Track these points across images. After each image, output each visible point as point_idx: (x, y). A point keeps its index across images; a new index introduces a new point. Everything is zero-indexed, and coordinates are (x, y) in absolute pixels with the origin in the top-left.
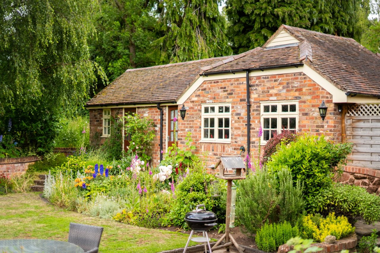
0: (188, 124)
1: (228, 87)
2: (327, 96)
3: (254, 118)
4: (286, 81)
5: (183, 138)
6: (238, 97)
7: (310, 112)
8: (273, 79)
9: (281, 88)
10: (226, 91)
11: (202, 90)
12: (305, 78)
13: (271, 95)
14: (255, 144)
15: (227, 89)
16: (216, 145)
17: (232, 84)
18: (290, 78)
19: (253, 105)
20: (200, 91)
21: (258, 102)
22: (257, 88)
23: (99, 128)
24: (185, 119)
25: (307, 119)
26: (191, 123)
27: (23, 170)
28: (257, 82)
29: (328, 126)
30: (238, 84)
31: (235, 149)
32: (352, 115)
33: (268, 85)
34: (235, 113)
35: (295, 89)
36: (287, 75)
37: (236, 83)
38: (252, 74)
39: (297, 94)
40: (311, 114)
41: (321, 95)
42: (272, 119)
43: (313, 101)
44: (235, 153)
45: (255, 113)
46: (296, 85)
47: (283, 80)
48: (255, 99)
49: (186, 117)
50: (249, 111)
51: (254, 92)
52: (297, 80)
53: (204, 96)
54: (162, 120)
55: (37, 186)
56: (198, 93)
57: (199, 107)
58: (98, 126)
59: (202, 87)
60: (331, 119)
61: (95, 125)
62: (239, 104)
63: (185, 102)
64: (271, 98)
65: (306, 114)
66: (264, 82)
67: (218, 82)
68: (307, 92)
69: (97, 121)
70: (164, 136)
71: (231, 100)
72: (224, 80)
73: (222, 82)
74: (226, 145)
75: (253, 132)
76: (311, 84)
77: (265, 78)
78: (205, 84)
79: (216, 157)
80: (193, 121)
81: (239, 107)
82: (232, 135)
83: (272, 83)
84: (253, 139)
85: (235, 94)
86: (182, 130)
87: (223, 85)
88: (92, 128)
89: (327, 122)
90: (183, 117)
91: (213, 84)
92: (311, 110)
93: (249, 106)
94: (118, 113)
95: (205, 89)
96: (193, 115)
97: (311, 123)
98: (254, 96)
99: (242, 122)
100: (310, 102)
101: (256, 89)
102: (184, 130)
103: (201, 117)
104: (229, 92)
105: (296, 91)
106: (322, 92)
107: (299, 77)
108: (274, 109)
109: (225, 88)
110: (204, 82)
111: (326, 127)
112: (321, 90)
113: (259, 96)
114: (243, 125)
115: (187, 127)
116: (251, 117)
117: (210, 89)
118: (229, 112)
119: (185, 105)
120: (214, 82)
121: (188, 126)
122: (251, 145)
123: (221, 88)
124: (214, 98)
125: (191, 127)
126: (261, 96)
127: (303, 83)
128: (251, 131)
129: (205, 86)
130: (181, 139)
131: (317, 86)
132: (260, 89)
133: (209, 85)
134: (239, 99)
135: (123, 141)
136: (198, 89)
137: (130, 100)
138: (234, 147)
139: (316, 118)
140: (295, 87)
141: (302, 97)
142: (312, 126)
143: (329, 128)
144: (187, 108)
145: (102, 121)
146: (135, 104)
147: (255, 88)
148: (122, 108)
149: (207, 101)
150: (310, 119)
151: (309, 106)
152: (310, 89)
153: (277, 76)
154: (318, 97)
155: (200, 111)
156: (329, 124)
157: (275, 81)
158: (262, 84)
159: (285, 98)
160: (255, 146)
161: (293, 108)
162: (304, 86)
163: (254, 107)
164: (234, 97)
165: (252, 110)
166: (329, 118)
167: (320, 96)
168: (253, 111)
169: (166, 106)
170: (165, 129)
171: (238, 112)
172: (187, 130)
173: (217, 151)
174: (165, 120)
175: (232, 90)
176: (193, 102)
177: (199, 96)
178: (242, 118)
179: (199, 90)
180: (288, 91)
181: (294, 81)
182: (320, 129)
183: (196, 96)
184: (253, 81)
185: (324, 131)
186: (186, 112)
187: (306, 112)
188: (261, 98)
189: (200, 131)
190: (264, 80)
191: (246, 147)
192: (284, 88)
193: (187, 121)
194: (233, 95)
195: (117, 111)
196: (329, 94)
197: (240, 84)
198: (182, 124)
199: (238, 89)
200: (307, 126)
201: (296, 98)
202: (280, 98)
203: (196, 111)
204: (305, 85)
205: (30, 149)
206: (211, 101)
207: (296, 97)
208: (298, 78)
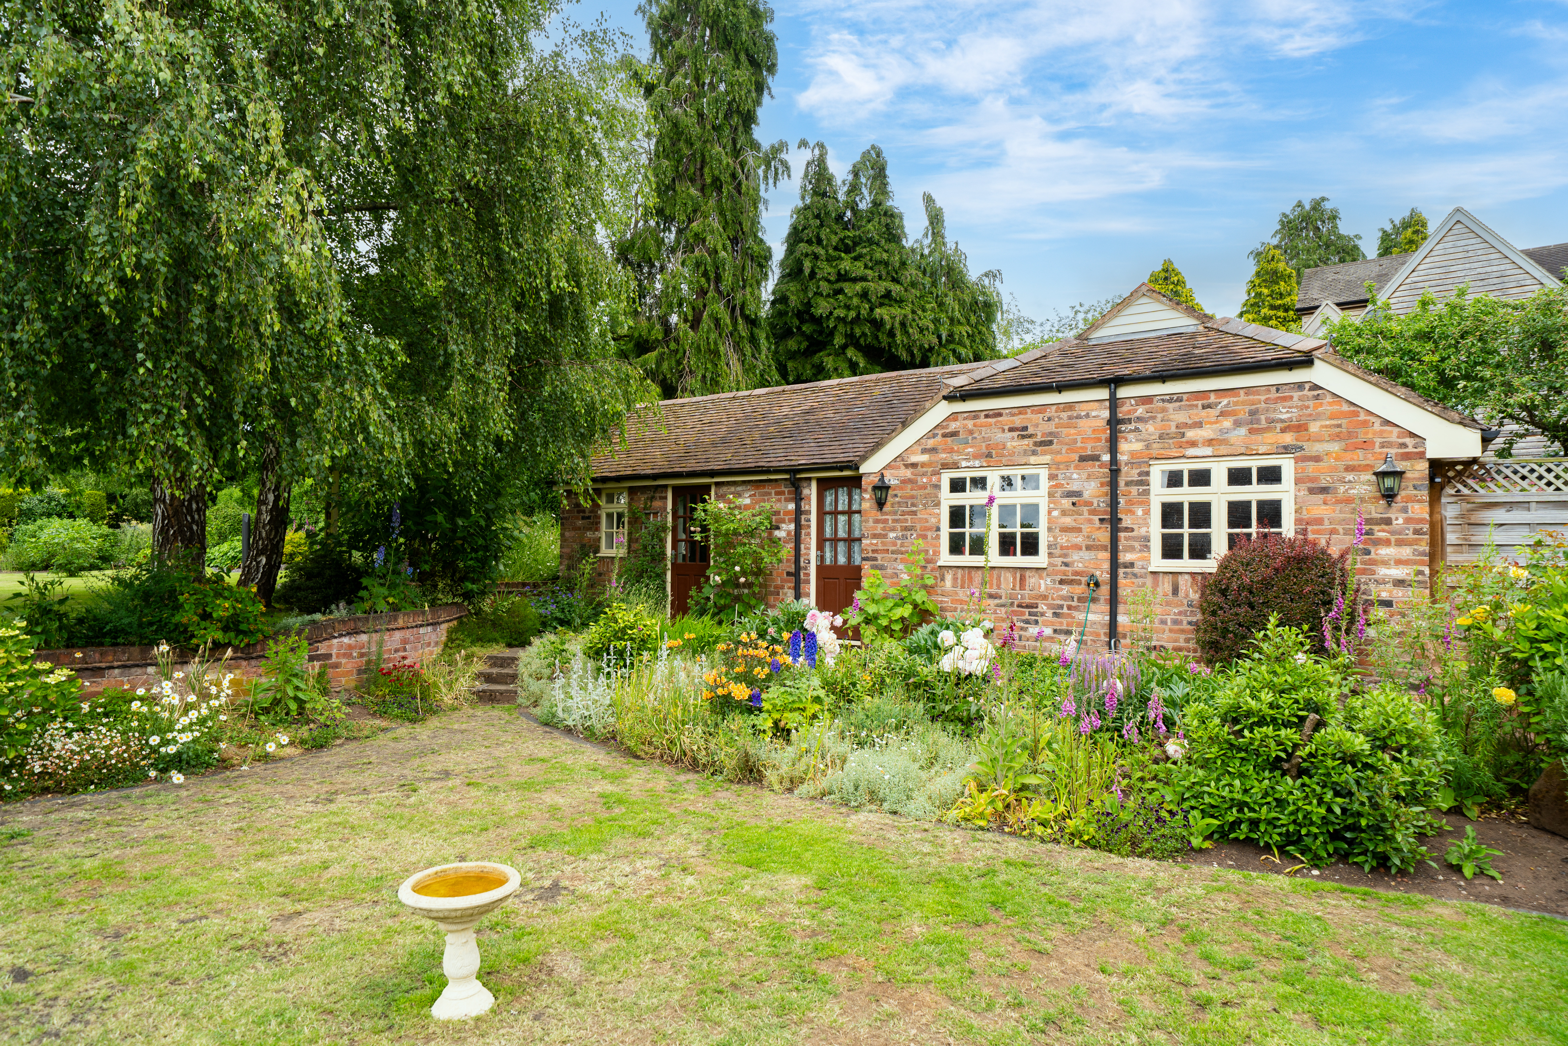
0: (895, 521)
1: (1037, 425)
2: (1401, 441)
3: (1130, 502)
4: (1247, 408)
5: (879, 556)
6: (1071, 450)
7: (1337, 485)
8: (1200, 403)
9: (1227, 423)
10: (1030, 436)
11: (944, 436)
12: (1317, 397)
13: (1193, 444)
14: (1135, 570)
15: (1031, 431)
16: (995, 572)
17: (1049, 419)
18: (1263, 398)
19: (1124, 469)
20: (939, 438)
21: (1143, 462)
22: (1140, 426)
23: (589, 534)
24: (887, 508)
25: (1325, 503)
26: (909, 517)
27: (437, 643)
28: (1140, 411)
29: (1408, 521)
30: (1070, 418)
31: (1062, 582)
32: (1465, 491)
33: (1182, 417)
34: (1059, 492)
35: (1279, 426)
36: (1248, 390)
37: (1064, 415)
38: (1123, 392)
39: (1288, 438)
40: (1342, 489)
41: (1378, 441)
42: (1191, 504)
43: (1349, 455)
44: (1064, 592)
45: (1134, 490)
46: (1284, 417)
47: (1236, 404)
48: (1132, 454)
49: (888, 504)
50: (1113, 484)
51: (1131, 436)
52: (1286, 404)
53: (952, 451)
54: (799, 512)
55: (486, 686)
56: (931, 443)
57: (934, 478)
58: (590, 529)
59: (946, 427)
60: (1419, 501)
61: (576, 529)
62: (1076, 467)
63: (888, 467)
64: (1191, 452)
65: (1324, 490)
66: (1164, 410)
67: (1000, 415)
68: (1326, 434)
69: (583, 518)
70: (803, 551)
71: (1047, 459)
72: (1022, 410)
73: (1013, 415)
74: (1028, 574)
75: (1126, 539)
76: (1342, 412)
77: (1170, 401)
78: (956, 420)
79: (997, 601)
80: (914, 513)
81: (1075, 476)
82: (1049, 547)
83: (1195, 411)
84: (1125, 557)
85: (1060, 443)
86: (875, 536)
87: (1018, 421)
88: (567, 534)
89: (1405, 510)
90: (881, 504)
91: (982, 420)
92: (1343, 481)
93: (1115, 472)
94: (652, 499)
95: (954, 434)
96: (913, 497)
97: (1341, 512)
98: (1128, 447)
99: (1086, 514)
100: (1336, 459)
101: (1137, 430)
102: (885, 536)
103: (938, 504)
104: (1039, 438)
105: (1283, 431)
106: (1382, 432)
107: (1296, 395)
108: (1201, 478)
109: (1025, 428)
110: (954, 416)
111: (1400, 521)
112: (1377, 426)
113: (1148, 447)
114: (1090, 521)
115: (893, 529)
116: (1122, 500)
117: (971, 432)
118: (1037, 487)
119: (886, 473)
120: (987, 416)
121: (898, 525)
122: (1121, 571)
123: (1011, 430)
124: (989, 455)
125: (906, 529)
126: (1155, 446)
127: (1309, 411)
128: (1122, 535)
129: (953, 426)
130: (875, 559)
131: (1362, 417)
132: (1150, 428)
133: (970, 424)
134: (1076, 457)
135: (669, 566)
136: (932, 434)
137: (692, 465)
138: (1058, 578)
139: (1362, 500)
140: (1282, 421)
141: (1306, 445)
142: (1344, 521)
143: (1412, 527)
144: (891, 479)
145: (599, 517)
146: (712, 474)
147: (1132, 427)
148: (666, 486)
149: (964, 464)
150: (1338, 502)
151: (1335, 469)
152: (1339, 426)
153: (1212, 396)
154: (1366, 445)
155: (938, 487)
156: (1410, 514)
157: (1209, 406)
158: (1160, 416)
159: (1243, 450)
160: (1135, 575)
161: (1271, 475)
162: (1316, 417)
163: (1128, 474)
164: (1059, 452)
165: (1122, 483)
166: (1410, 499)
167: (1374, 443)
168: (1127, 484)
169: (810, 479)
170: (809, 534)
171: (1075, 487)
172: (892, 535)
173: (999, 587)
174: (809, 512)
175: (1051, 434)
176: (914, 465)
177: (933, 450)
178: (1089, 504)
179: (935, 435)
180: (1251, 431)
181: (1279, 406)
182: (1376, 528)
183: (924, 451)
184: (1125, 408)
185: (1392, 533)
186: (890, 492)
187: (1323, 484)
188: (1154, 453)
189: (938, 537)
190: (1167, 405)
191: (1104, 576)
192: (1237, 424)
193: (895, 513)
194: (1054, 447)
195: (650, 494)
196: (1412, 435)
197: (1079, 417)
198: (877, 521)
199: (1072, 431)
200: (1326, 522)
201: (1286, 450)
202: (1223, 450)
203: (924, 487)
204: (1319, 414)
205: (440, 585)
206: (977, 463)
207: (1285, 447)
208: (1291, 397)
